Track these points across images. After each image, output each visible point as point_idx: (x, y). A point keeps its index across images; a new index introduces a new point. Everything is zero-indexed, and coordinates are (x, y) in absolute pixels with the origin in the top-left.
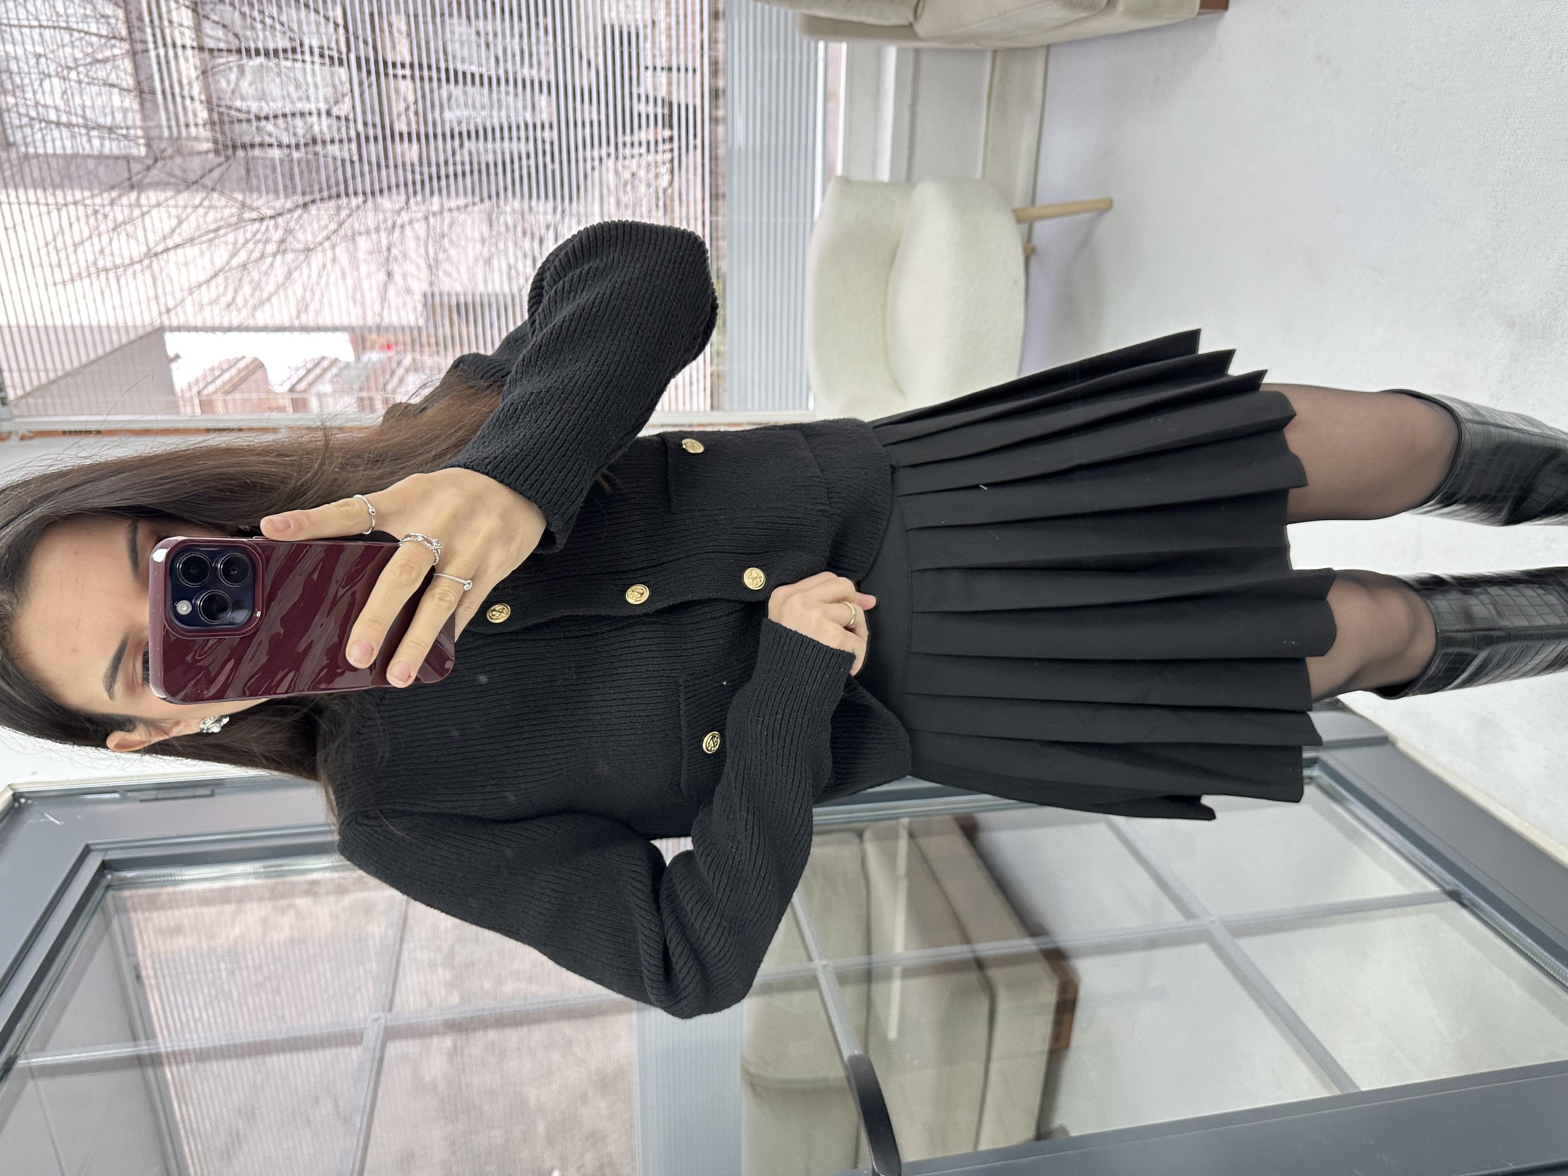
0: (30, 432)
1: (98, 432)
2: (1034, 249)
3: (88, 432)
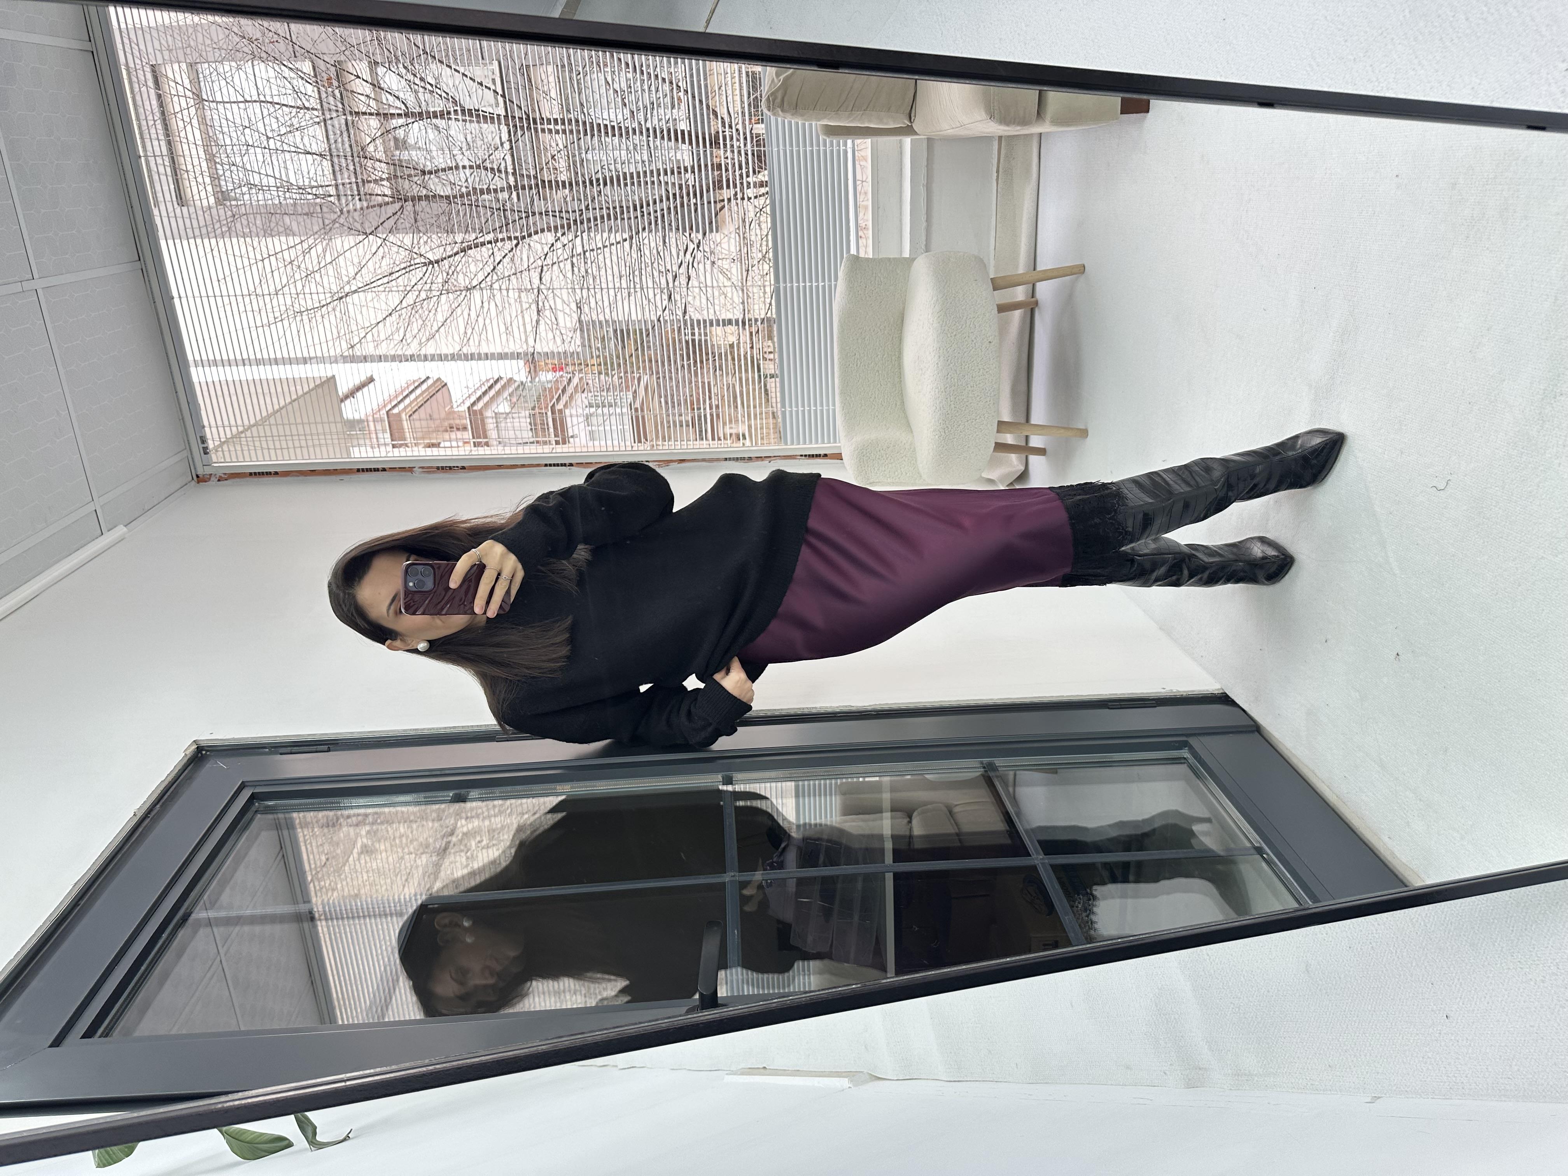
0: (225, 474)
1: (276, 473)
2: (1037, 303)
3: (268, 474)
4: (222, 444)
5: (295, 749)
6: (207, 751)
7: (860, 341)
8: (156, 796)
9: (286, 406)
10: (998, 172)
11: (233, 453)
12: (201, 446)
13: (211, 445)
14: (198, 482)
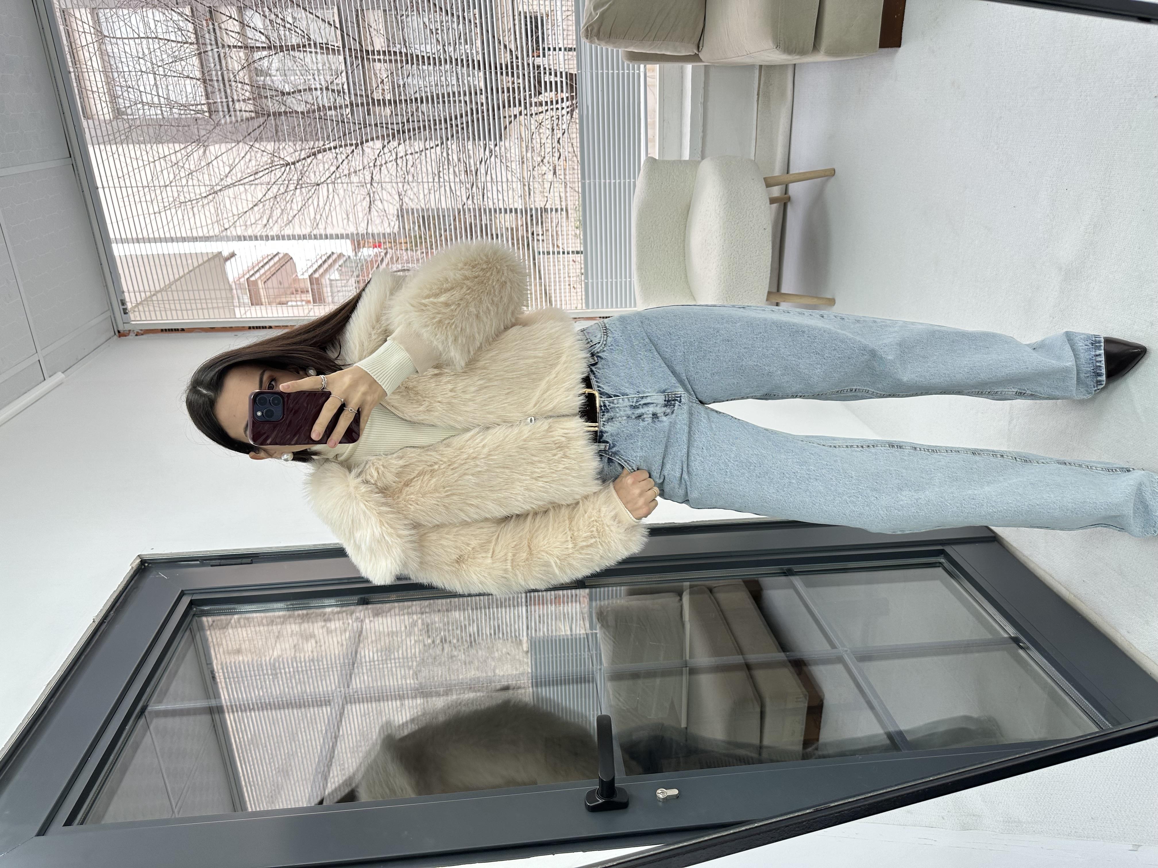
0: (141, 330)
1: (183, 330)
2: (789, 199)
3: (177, 330)
4: (138, 305)
5: (223, 562)
6: (149, 563)
7: (654, 227)
8: (110, 603)
9: (184, 275)
10: (758, 94)
11: (147, 313)
12: (122, 307)
13: (129, 306)
14: (120, 336)
